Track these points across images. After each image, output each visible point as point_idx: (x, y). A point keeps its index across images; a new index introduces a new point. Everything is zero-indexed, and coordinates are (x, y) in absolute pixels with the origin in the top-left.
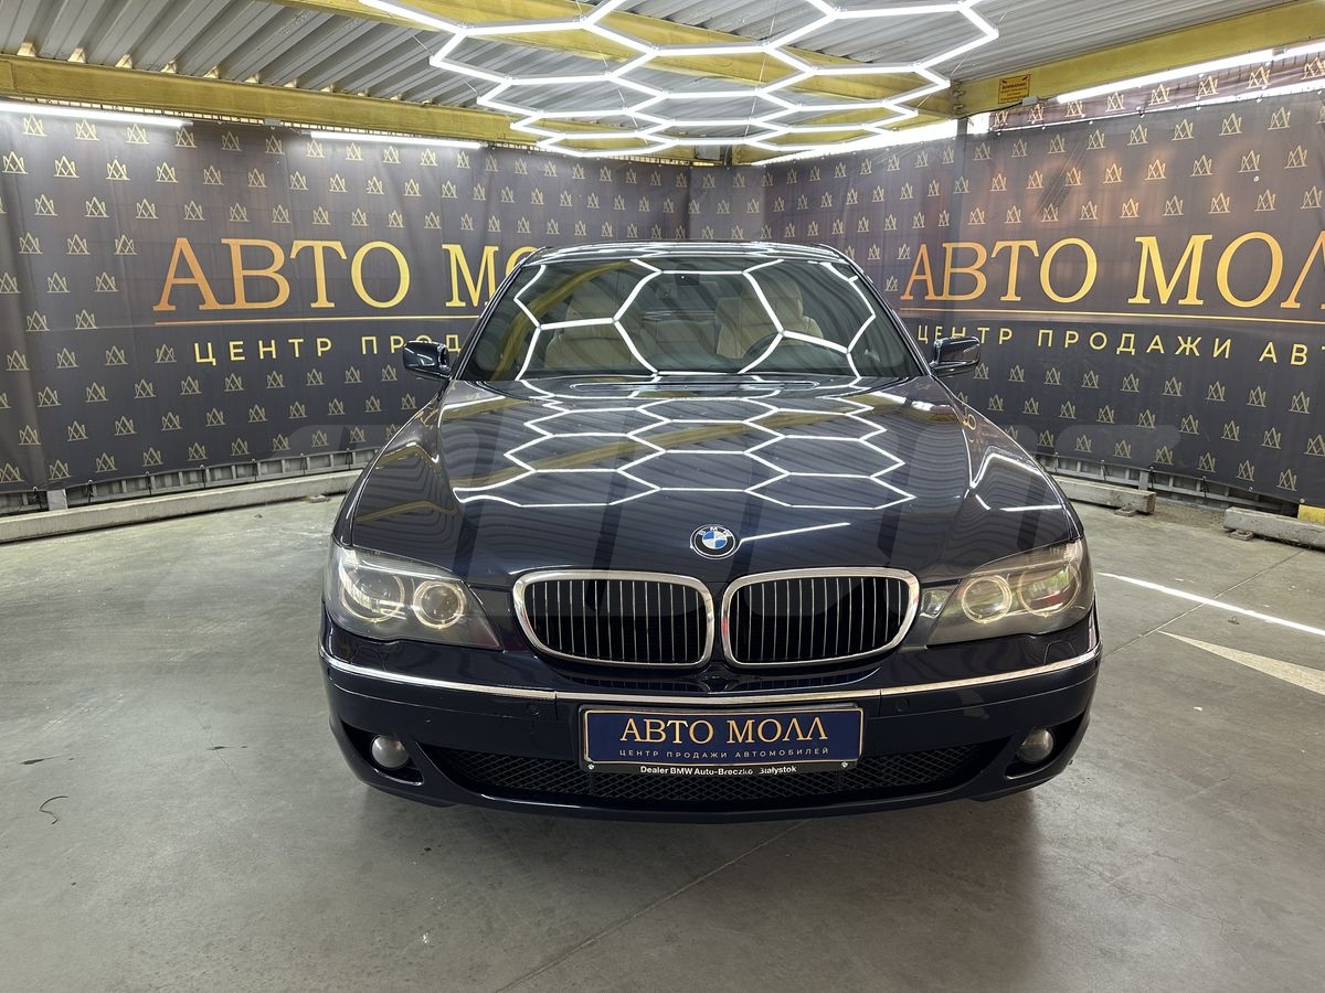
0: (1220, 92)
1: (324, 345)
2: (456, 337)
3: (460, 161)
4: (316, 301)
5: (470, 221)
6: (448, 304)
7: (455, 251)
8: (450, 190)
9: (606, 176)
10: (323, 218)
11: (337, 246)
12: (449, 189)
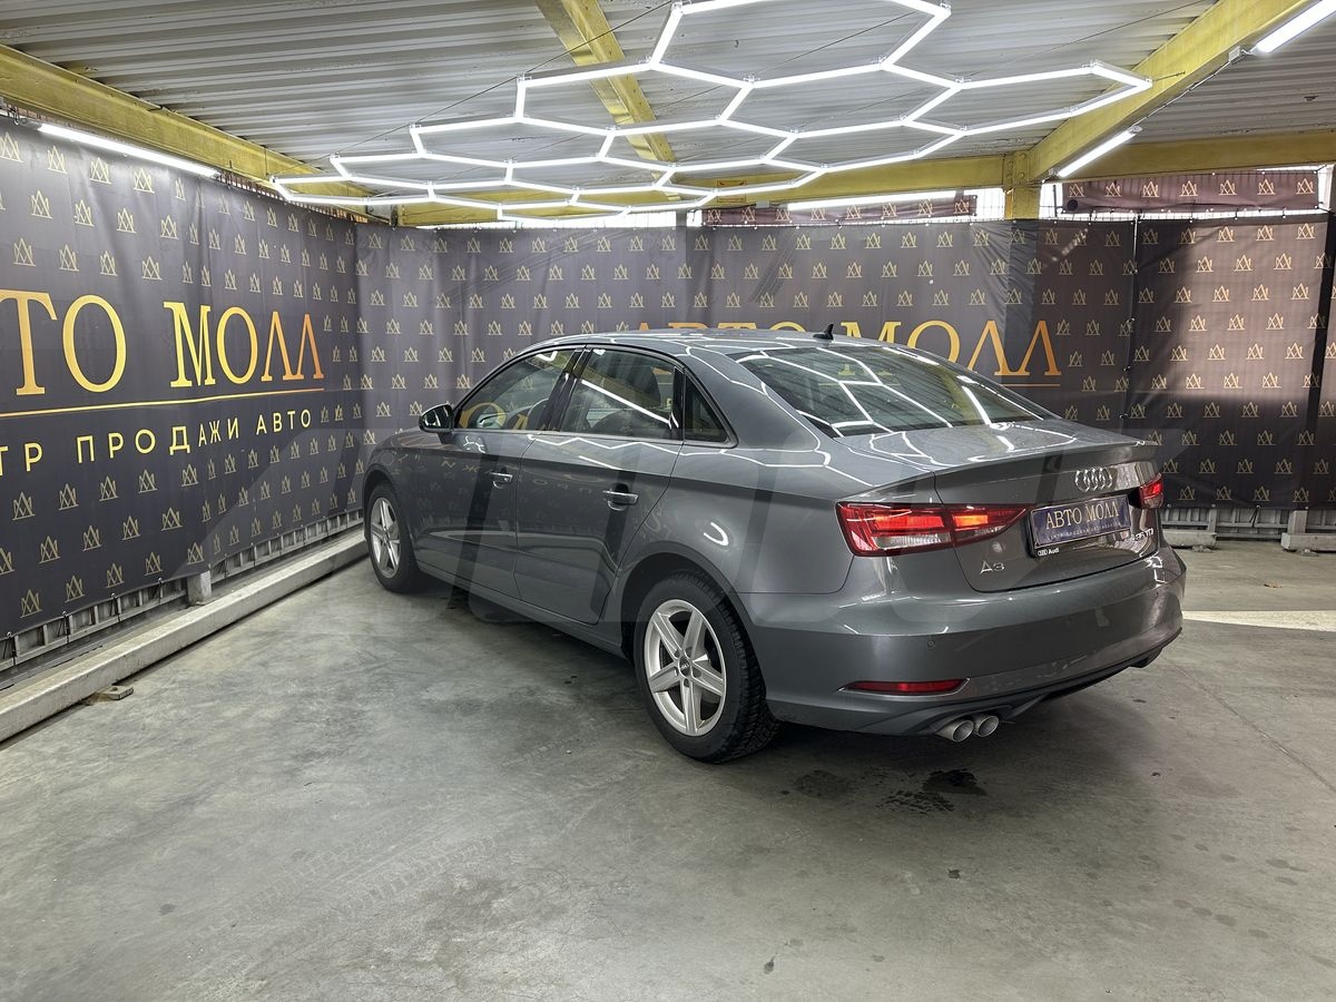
0: (899, 215)
1: (34, 453)
2: (184, 428)
3: (178, 191)
4: (22, 385)
5: (189, 270)
6: (174, 384)
7: (179, 310)
8: (171, 228)
9: (294, 225)
10: (26, 256)
11: (45, 299)
12: (169, 226)
